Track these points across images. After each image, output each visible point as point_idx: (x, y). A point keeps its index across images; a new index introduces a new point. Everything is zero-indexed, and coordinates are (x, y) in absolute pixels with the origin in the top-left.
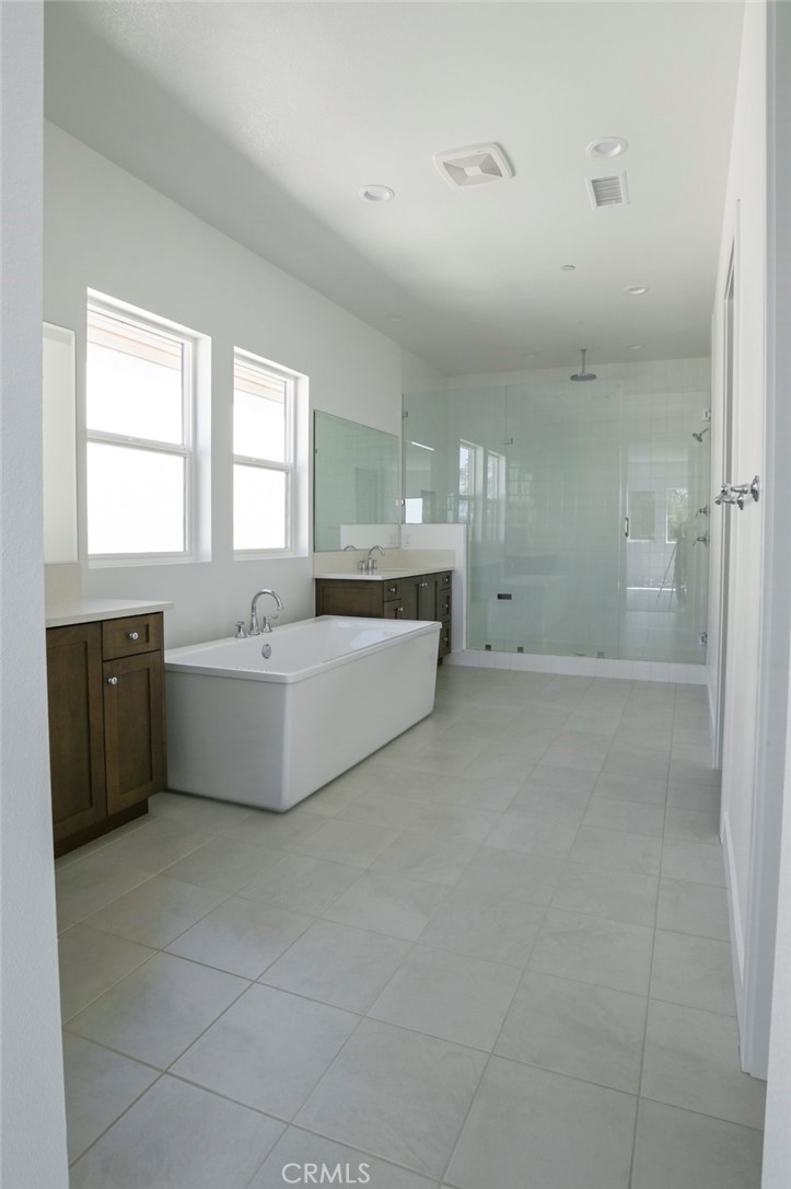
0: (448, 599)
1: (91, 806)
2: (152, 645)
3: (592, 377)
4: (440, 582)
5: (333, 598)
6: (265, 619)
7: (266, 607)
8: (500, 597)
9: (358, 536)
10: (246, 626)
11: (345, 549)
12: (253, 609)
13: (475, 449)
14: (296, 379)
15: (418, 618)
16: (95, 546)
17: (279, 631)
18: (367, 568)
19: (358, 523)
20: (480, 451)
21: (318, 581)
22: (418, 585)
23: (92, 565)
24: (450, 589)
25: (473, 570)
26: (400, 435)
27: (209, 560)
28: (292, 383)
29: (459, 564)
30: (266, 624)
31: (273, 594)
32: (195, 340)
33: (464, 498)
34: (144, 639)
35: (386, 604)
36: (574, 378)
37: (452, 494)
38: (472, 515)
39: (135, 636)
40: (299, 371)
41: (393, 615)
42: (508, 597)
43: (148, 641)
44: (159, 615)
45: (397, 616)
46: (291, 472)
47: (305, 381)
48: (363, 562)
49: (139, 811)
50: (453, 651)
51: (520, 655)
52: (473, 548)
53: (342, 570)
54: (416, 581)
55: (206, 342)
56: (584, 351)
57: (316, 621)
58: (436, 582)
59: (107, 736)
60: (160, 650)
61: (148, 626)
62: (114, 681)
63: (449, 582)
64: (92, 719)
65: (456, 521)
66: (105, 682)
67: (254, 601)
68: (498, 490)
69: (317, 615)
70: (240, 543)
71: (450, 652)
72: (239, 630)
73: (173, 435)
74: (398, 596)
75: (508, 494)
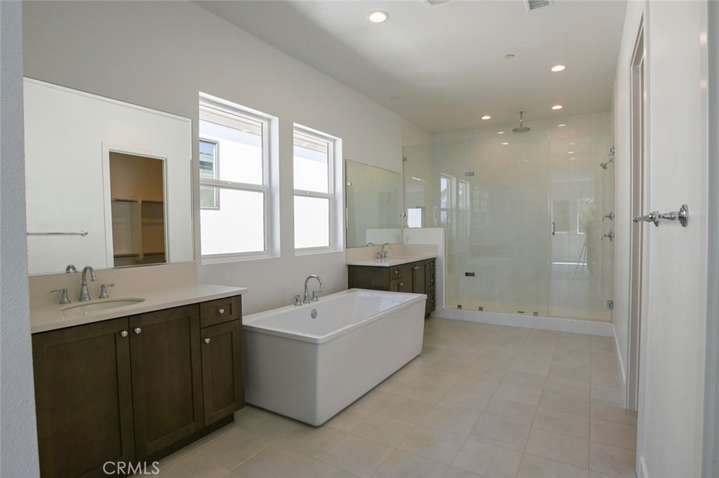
0: (433, 276)
1: (194, 420)
2: (234, 316)
3: (529, 129)
4: (428, 265)
5: (359, 277)
6: (313, 293)
7: (313, 285)
8: (467, 274)
9: (376, 236)
10: (302, 297)
11: (367, 246)
12: (306, 287)
13: (451, 178)
14: (334, 141)
15: (413, 292)
16: (206, 250)
17: (322, 300)
18: (381, 257)
19: (380, 228)
20: (454, 180)
21: (350, 267)
22: (413, 268)
23: (204, 262)
24: (434, 269)
25: (450, 256)
26: (402, 173)
27: (279, 256)
28: (332, 143)
29: (440, 253)
30: (315, 296)
31: (317, 278)
32: (269, 120)
33: (444, 210)
34: (229, 313)
35: (392, 282)
36: (515, 130)
37: (436, 208)
38: (449, 220)
39: (222, 311)
40: (336, 136)
41: (397, 290)
42: (473, 275)
43: (231, 313)
44: (238, 298)
45: (399, 289)
46: (332, 199)
47: (339, 142)
48: (378, 253)
49: (228, 420)
50: (436, 308)
51: (480, 312)
52: (449, 242)
53: (365, 259)
54: (411, 266)
55: (275, 121)
56: (521, 112)
57: (348, 292)
58: (425, 266)
59: (204, 375)
60: (240, 319)
61: (231, 304)
62: (207, 341)
63: (434, 265)
64: (193, 365)
65: (439, 225)
66: (202, 341)
67: (306, 282)
68: (465, 204)
69: (349, 288)
70: (298, 244)
71: (435, 309)
72: (296, 301)
73: (257, 180)
74: (400, 276)
75: (472, 207)
